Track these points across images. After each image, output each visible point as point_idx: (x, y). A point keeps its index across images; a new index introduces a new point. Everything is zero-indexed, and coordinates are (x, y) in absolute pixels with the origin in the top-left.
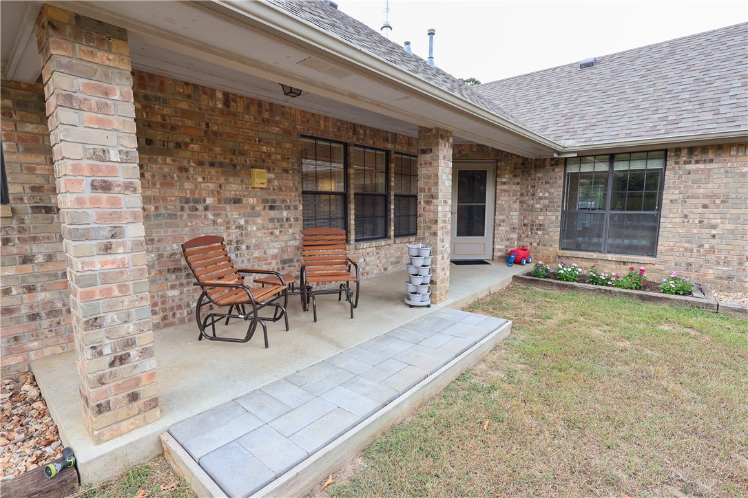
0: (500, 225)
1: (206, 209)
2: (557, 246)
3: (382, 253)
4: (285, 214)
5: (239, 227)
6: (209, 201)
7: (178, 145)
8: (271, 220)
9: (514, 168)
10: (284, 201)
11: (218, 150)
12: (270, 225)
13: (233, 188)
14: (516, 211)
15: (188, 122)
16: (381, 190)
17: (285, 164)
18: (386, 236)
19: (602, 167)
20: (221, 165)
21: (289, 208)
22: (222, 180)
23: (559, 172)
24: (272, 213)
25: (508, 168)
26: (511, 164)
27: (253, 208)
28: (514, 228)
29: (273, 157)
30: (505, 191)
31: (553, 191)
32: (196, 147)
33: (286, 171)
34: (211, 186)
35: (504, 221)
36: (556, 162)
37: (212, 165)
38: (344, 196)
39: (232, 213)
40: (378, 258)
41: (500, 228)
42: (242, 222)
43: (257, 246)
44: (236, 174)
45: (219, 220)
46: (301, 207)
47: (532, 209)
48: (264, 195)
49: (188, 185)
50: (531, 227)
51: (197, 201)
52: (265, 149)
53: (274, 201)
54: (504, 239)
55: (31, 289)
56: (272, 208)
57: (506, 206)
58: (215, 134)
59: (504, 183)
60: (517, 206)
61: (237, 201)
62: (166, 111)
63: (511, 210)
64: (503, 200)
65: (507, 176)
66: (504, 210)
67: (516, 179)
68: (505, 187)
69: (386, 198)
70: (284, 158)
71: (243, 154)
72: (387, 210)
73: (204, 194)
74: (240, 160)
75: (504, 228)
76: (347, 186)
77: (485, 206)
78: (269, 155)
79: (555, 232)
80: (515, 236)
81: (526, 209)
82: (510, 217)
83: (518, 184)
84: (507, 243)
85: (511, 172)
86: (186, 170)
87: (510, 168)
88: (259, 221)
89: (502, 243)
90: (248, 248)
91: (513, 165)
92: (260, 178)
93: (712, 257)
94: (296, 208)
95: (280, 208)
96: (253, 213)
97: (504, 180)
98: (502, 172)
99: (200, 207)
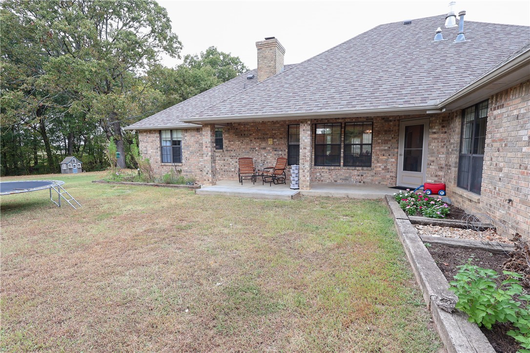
0: (431, 164)
1: (256, 151)
2: (453, 182)
4: (280, 153)
5: (264, 156)
6: (257, 148)
7: (250, 135)
8: (275, 155)
9: (443, 121)
10: (280, 148)
11: (260, 134)
12: (275, 156)
13: (264, 145)
14: (443, 153)
15: (253, 128)
17: (281, 136)
20: (260, 138)
21: (282, 151)
22: (260, 142)
23: (458, 122)
24: (276, 152)
25: (438, 121)
26: (440, 118)
27: (269, 150)
28: (441, 167)
29: (277, 134)
30: (435, 139)
31: (455, 137)
32: (254, 134)
33: (281, 138)
34: (258, 144)
35: (433, 162)
37: (258, 139)
39: (263, 152)
40: (330, 175)
41: (431, 167)
42: (266, 155)
43: (270, 163)
44: (264, 141)
45: (259, 154)
46: (287, 151)
48: (273, 146)
49: (252, 145)
50: (447, 167)
51: (254, 149)
52: (274, 132)
53: (276, 148)
54: (433, 175)
55: (224, 166)
56: (275, 151)
57: (435, 150)
58: (259, 130)
59: (435, 133)
60: (444, 150)
61: (264, 148)
62: (248, 127)
63: (439, 153)
64: (434, 145)
65: (436, 127)
66: (434, 153)
67: (444, 129)
68: (435, 136)
70: (280, 134)
71: (267, 134)
73: (256, 146)
74: (265, 136)
75: (433, 167)
77: (422, 150)
78: (275, 134)
79: (453, 172)
80: (442, 174)
82: (438, 159)
83: (446, 132)
84: (436, 179)
85: (440, 124)
86: (252, 141)
87: (439, 121)
88: (271, 155)
89: (432, 178)
90: (267, 163)
91: (441, 118)
92: (270, 141)
94: (285, 151)
95: (278, 151)
96: (269, 152)
97: (434, 131)
98: (433, 124)
99: (254, 150)
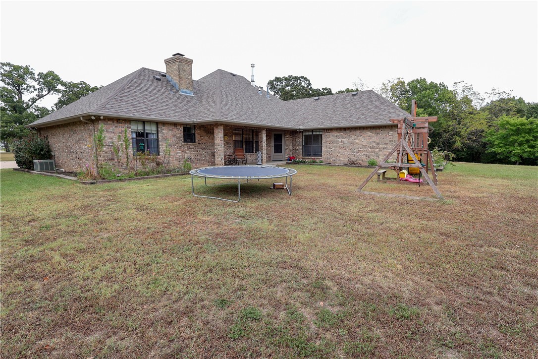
2: (301, 155)
3: (252, 156)
14: (291, 146)
16: (251, 140)
18: (253, 152)
19: (311, 134)
21: (231, 144)
23: (301, 134)
26: (289, 133)
28: (290, 151)
30: (287, 140)
31: (300, 140)
33: (231, 136)
36: (300, 132)
38: (242, 142)
40: (251, 158)
41: (287, 151)
46: (233, 144)
47: (295, 145)
50: (295, 150)
54: (288, 154)
60: (291, 144)
63: (289, 145)
64: (287, 142)
65: (288, 135)
66: (287, 145)
67: (291, 136)
69: (252, 142)
70: (230, 133)
72: (253, 145)
76: (243, 139)
77: (282, 145)
79: (301, 152)
80: (291, 153)
81: (294, 145)
82: (289, 148)
83: (291, 138)
93: (331, 156)
95: (229, 144)
97: (287, 137)
